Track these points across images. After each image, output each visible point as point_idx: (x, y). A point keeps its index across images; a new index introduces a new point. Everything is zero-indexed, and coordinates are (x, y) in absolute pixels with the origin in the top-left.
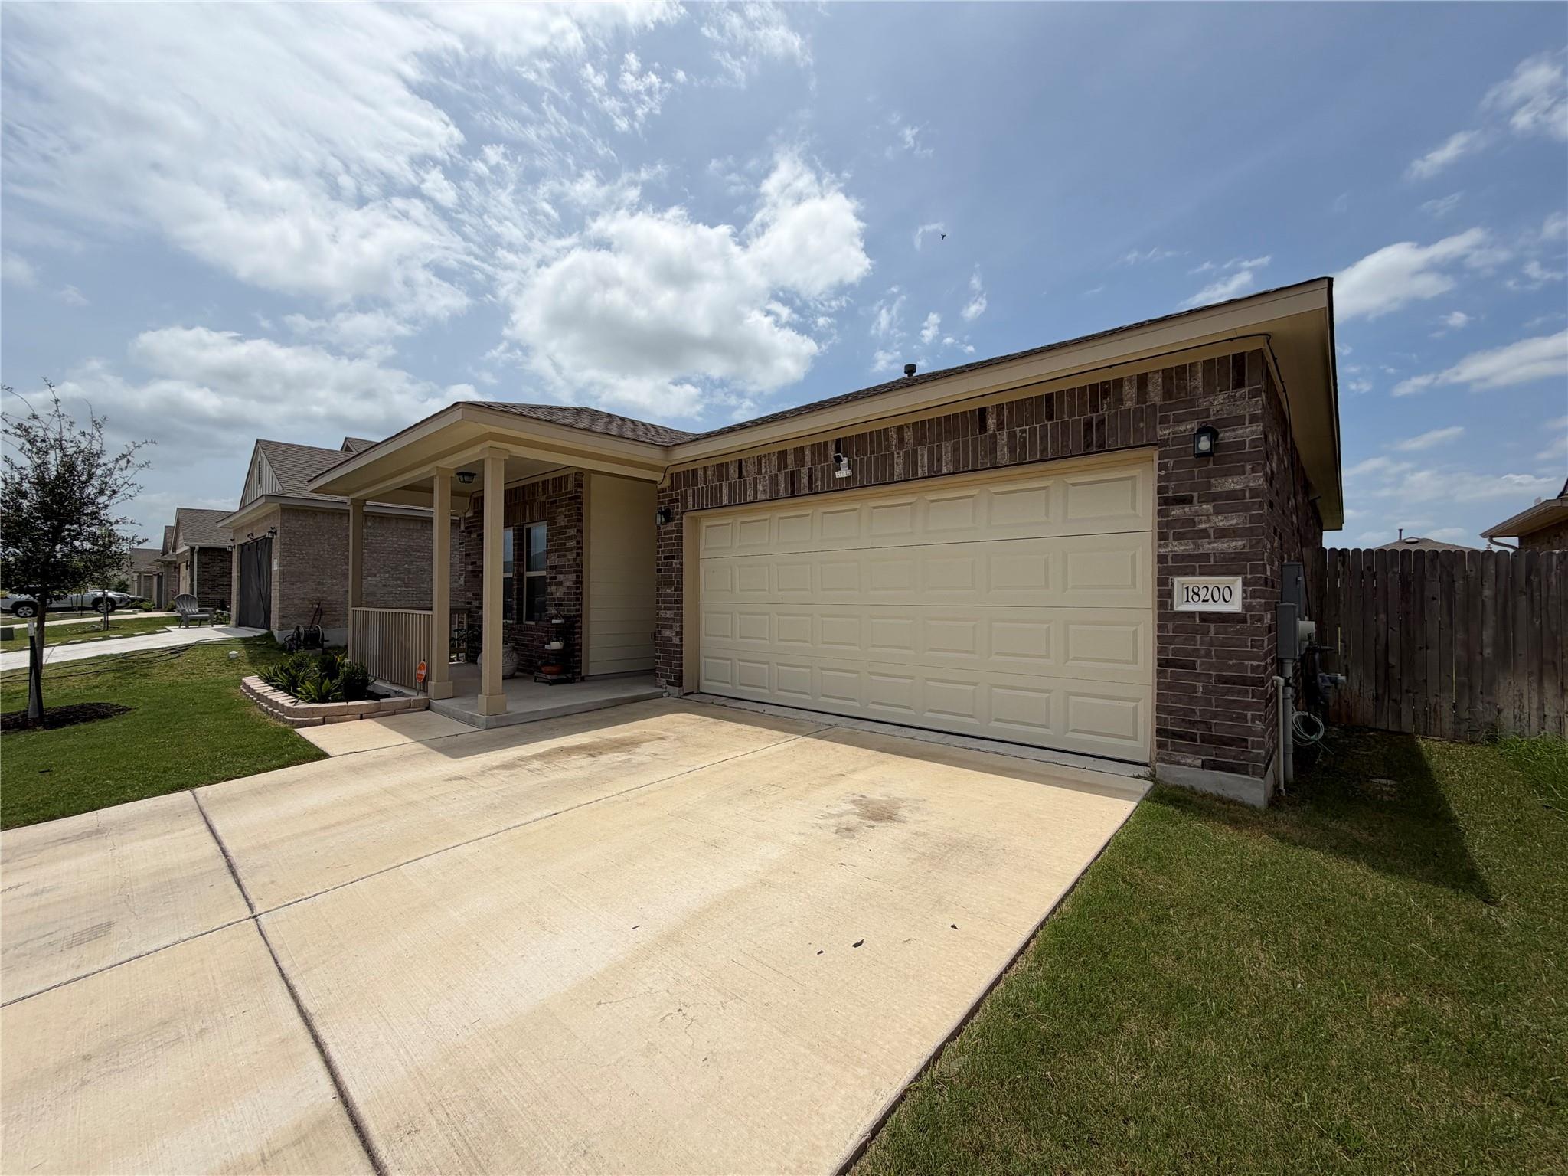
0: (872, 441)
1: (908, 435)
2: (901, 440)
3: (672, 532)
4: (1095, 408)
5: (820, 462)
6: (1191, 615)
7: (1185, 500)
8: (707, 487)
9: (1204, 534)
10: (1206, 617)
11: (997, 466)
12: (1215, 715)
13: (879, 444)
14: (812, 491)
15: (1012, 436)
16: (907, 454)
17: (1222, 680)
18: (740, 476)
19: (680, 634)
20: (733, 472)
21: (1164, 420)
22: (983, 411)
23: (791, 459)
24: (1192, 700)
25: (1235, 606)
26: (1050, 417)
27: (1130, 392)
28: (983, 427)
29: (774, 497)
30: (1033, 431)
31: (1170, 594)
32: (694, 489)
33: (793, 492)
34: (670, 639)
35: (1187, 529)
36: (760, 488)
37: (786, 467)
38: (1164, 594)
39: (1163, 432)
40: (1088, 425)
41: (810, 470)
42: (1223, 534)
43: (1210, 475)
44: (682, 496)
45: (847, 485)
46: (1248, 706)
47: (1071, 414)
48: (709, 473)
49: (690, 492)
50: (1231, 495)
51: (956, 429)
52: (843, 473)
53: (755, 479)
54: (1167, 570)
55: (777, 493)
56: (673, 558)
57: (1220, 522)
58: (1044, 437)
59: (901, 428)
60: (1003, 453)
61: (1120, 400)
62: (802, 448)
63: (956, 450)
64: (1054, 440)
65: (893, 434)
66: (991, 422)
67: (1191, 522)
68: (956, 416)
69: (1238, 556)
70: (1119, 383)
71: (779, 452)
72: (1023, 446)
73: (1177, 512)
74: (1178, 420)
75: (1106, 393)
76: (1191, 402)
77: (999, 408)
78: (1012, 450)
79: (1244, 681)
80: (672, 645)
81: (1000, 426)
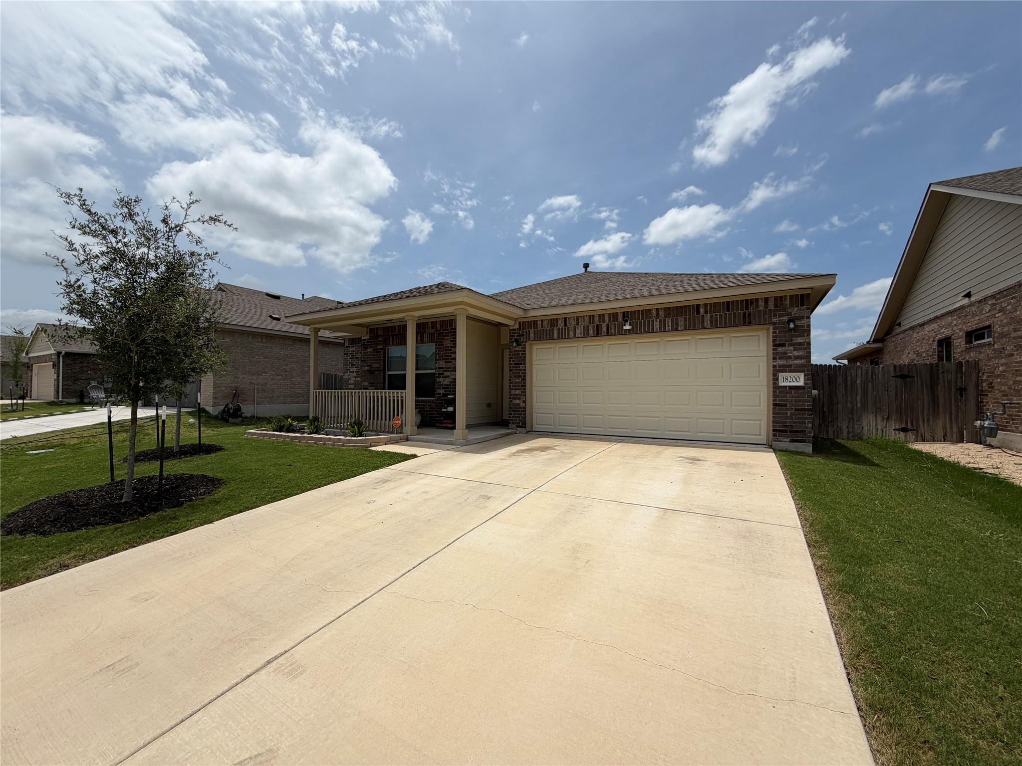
0: (642, 314)
1: (661, 313)
2: (658, 315)
3: (520, 351)
4: (747, 309)
5: (613, 321)
6: (785, 387)
7: (783, 345)
8: (544, 330)
9: (790, 358)
10: (791, 388)
11: (704, 328)
12: (794, 423)
13: (646, 316)
14: (608, 334)
15: (711, 317)
16: (660, 321)
17: (796, 410)
18: (565, 325)
19: (524, 402)
20: (561, 324)
21: (775, 315)
22: (698, 306)
23: (597, 319)
24: (786, 418)
25: (801, 383)
26: (728, 310)
27: (761, 304)
28: (698, 312)
29: (586, 335)
30: (721, 316)
31: (777, 379)
32: (535, 331)
33: (598, 334)
34: (519, 405)
35: (784, 356)
36: (578, 331)
37: (593, 323)
38: (776, 379)
39: (775, 320)
40: (744, 314)
41: (608, 325)
42: (797, 358)
43: (792, 336)
44: (526, 333)
45: (628, 332)
46: (806, 418)
47: (737, 310)
48: (545, 323)
49: (532, 331)
50: (800, 344)
51: (685, 312)
52: (627, 327)
53: (575, 327)
54: (776, 371)
55: (588, 334)
56: (521, 364)
57: (796, 353)
58: (725, 318)
59: (657, 310)
60: (707, 323)
61: (757, 306)
62: (603, 315)
63: (685, 320)
64: (730, 319)
65: (654, 312)
66: (702, 311)
67: (785, 353)
68: (685, 306)
69: (802, 366)
70: (757, 300)
71: (590, 316)
72: (716, 321)
73: (780, 349)
74: (780, 316)
75: (752, 303)
76: (785, 310)
77: (706, 305)
78: (711, 322)
79: (805, 410)
80: (520, 408)
81: (706, 312)
